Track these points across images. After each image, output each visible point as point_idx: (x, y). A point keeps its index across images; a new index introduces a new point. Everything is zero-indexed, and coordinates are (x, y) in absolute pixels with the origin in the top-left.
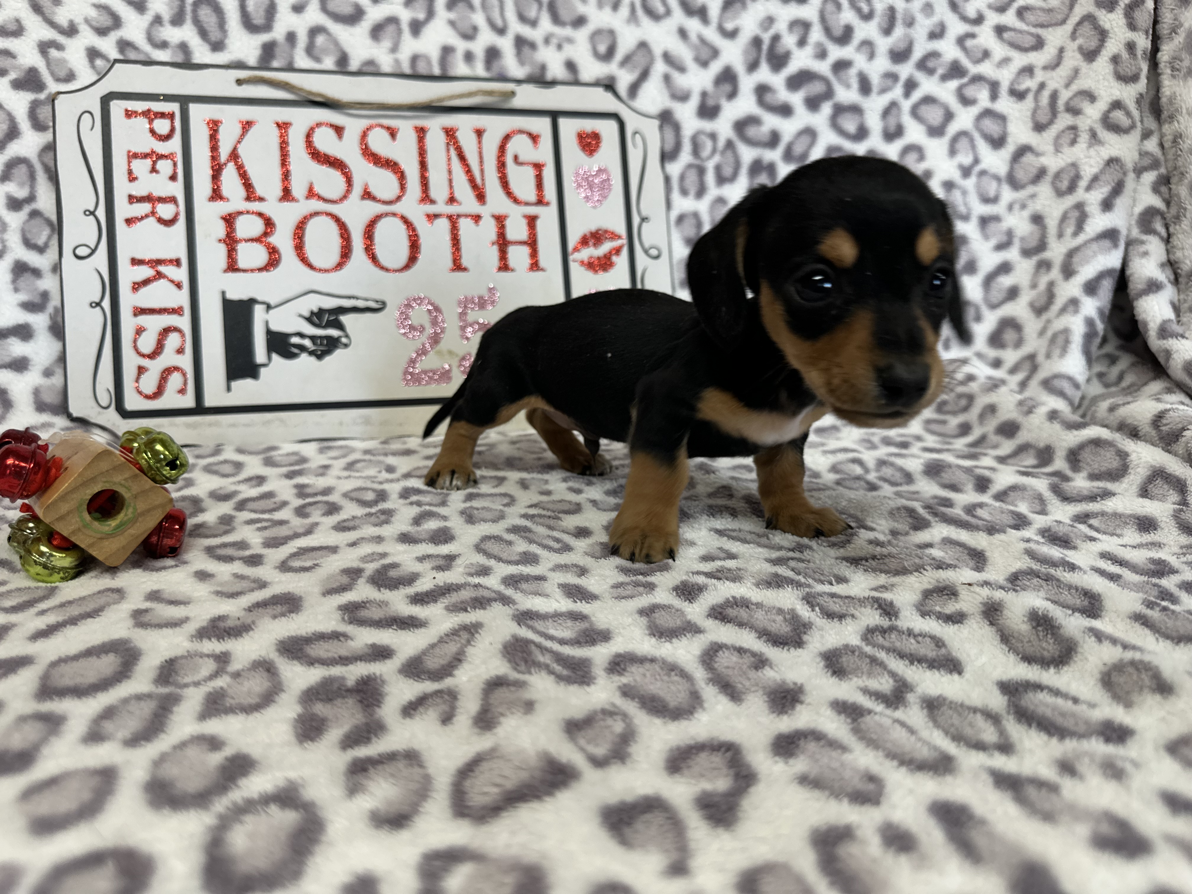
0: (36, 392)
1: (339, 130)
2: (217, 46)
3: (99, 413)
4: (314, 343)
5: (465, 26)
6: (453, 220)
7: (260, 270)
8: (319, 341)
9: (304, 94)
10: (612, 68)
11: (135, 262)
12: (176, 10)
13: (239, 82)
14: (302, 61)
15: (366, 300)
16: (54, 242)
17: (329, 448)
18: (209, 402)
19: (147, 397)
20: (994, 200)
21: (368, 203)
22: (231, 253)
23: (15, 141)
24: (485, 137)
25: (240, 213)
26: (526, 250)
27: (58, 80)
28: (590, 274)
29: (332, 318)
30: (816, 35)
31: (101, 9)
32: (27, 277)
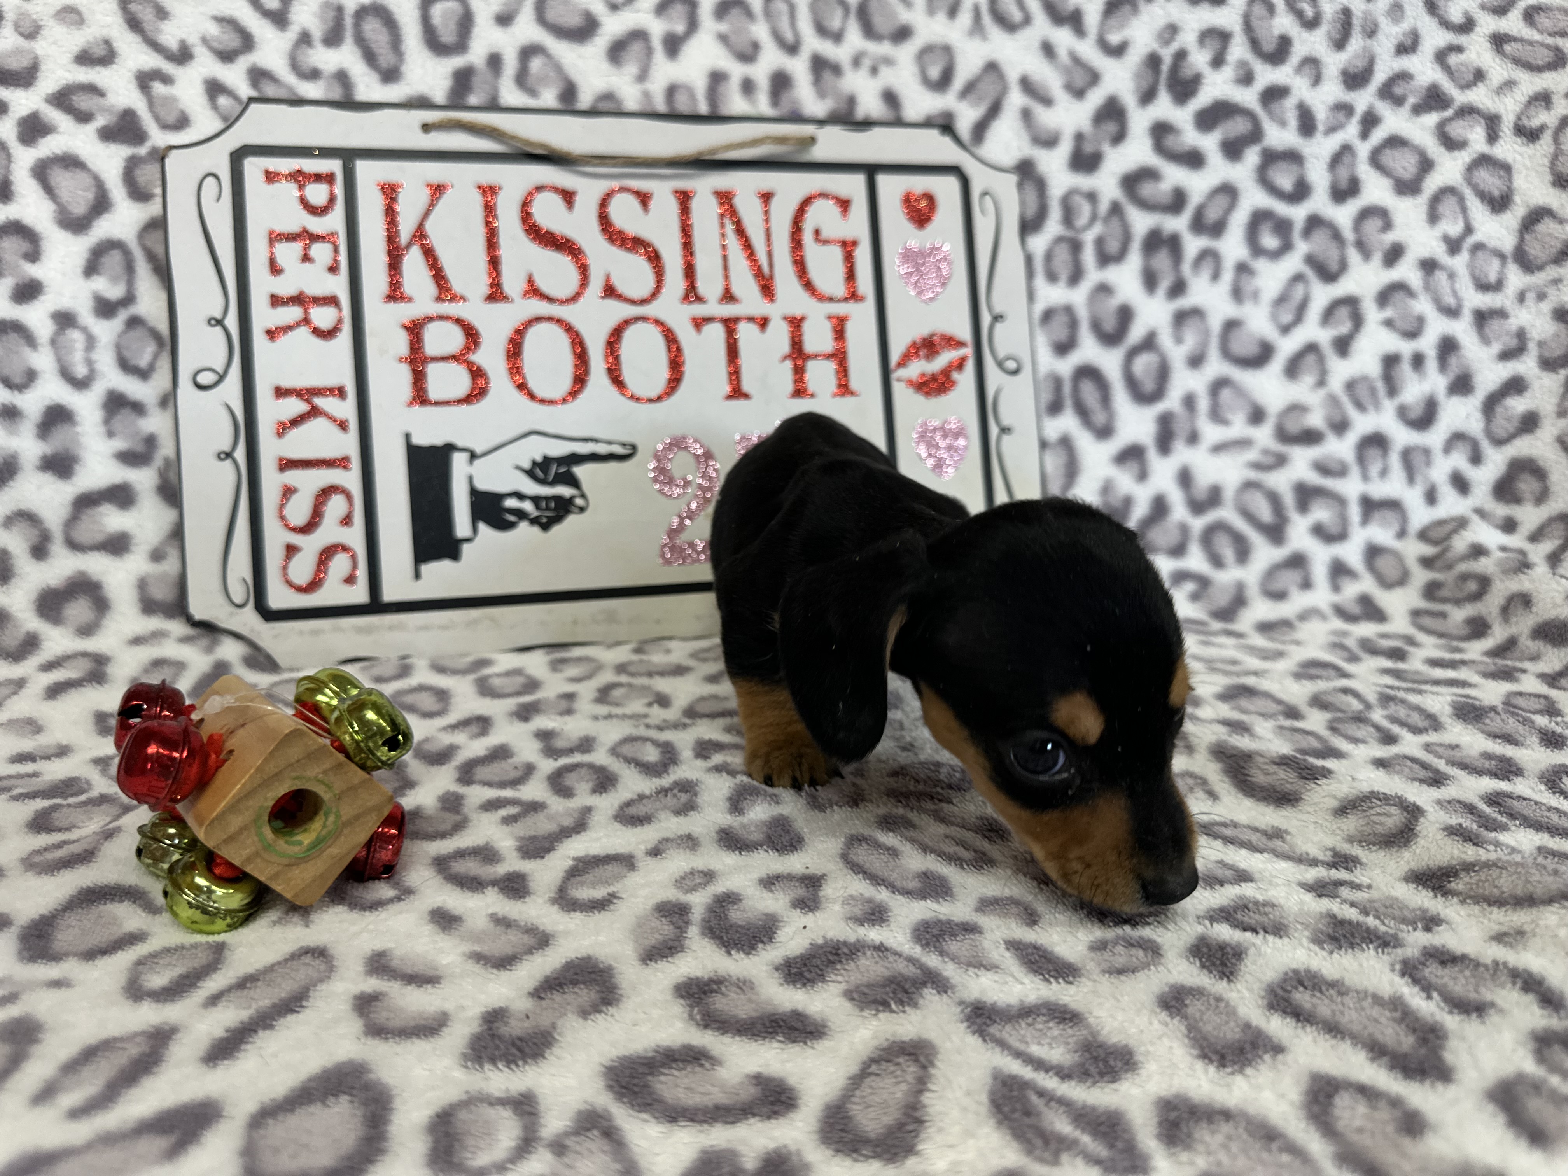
0: (142, 585)
1: (568, 197)
2: (390, 75)
3: (231, 614)
4: (538, 507)
5: (741, 42)
6: (730, 324)
7: (460, 401)
8: (543, 504)
9: (519, 145)
10: (948, 101)
11: (281, 392)
12: (331, 24)
13: (426, 128)
14: (510, 95)
15: (610, 443)
16: (164, 364)
17: (563, 661)
18: (389, 595)
19: (300, 589)
20: (1497, 286)
21: (612, 303)
22: (419, 379)
23: (106, 216)
24: (775, 203)
25: (430, 319)
26: (831, 366)
27: (166, 127)
28: (920, 398)
29: (562, 470)
30: (1238, 50)
31: (224, 24)
32: (125, 415)
